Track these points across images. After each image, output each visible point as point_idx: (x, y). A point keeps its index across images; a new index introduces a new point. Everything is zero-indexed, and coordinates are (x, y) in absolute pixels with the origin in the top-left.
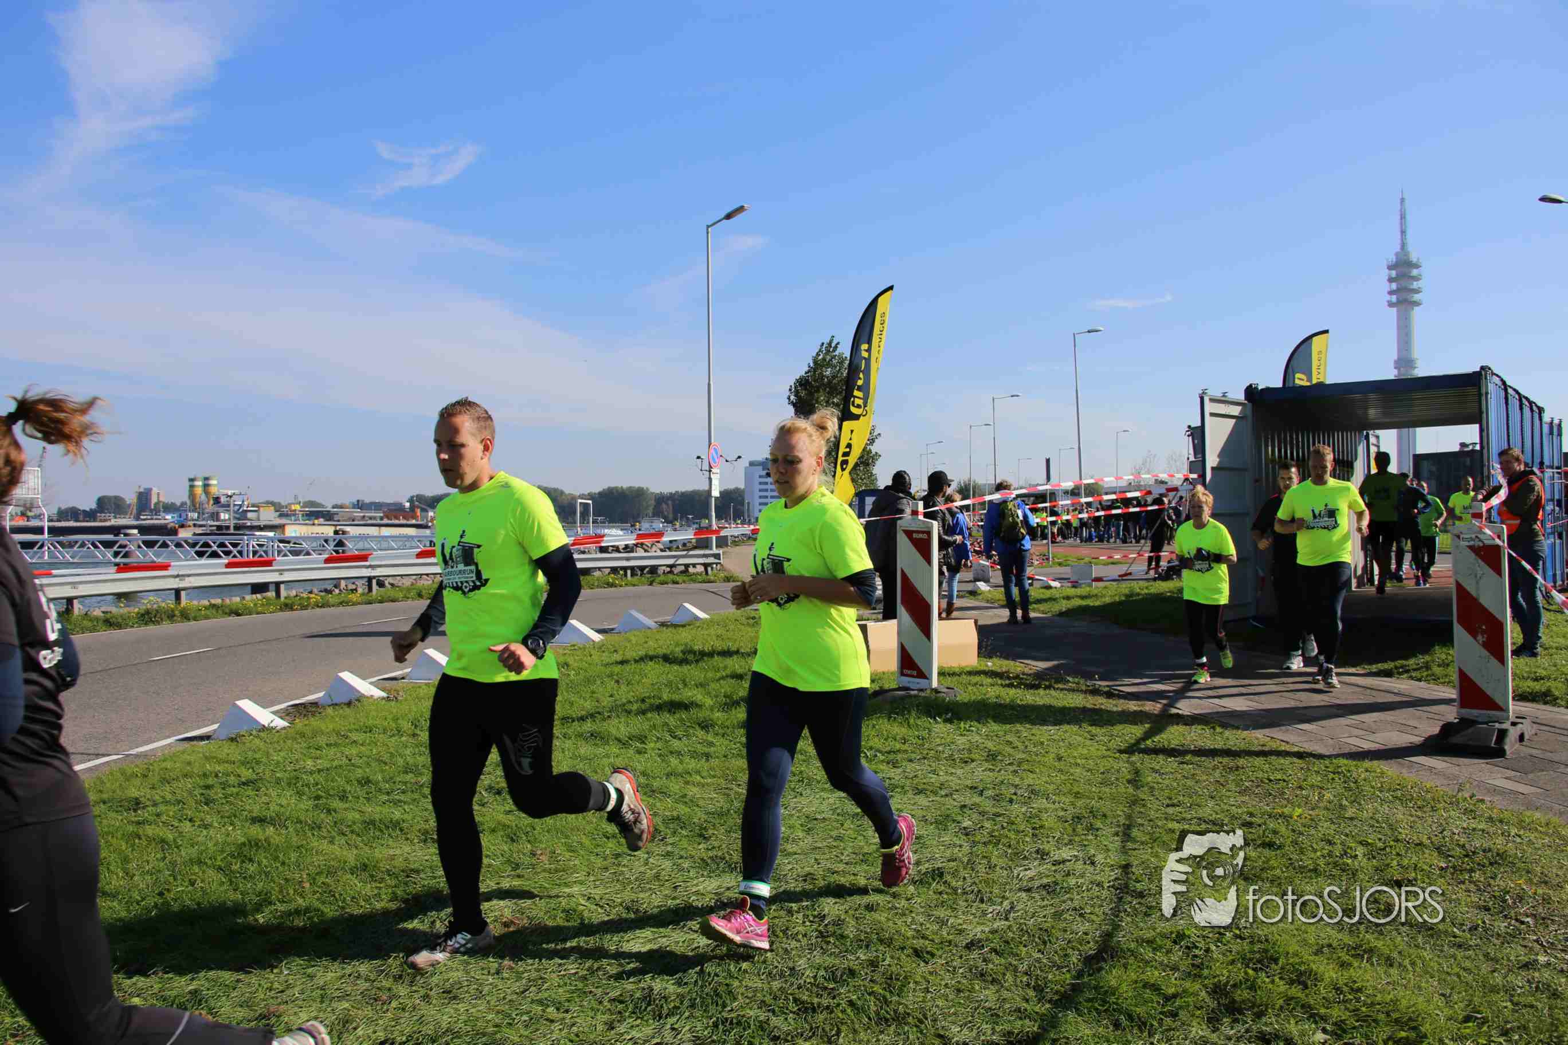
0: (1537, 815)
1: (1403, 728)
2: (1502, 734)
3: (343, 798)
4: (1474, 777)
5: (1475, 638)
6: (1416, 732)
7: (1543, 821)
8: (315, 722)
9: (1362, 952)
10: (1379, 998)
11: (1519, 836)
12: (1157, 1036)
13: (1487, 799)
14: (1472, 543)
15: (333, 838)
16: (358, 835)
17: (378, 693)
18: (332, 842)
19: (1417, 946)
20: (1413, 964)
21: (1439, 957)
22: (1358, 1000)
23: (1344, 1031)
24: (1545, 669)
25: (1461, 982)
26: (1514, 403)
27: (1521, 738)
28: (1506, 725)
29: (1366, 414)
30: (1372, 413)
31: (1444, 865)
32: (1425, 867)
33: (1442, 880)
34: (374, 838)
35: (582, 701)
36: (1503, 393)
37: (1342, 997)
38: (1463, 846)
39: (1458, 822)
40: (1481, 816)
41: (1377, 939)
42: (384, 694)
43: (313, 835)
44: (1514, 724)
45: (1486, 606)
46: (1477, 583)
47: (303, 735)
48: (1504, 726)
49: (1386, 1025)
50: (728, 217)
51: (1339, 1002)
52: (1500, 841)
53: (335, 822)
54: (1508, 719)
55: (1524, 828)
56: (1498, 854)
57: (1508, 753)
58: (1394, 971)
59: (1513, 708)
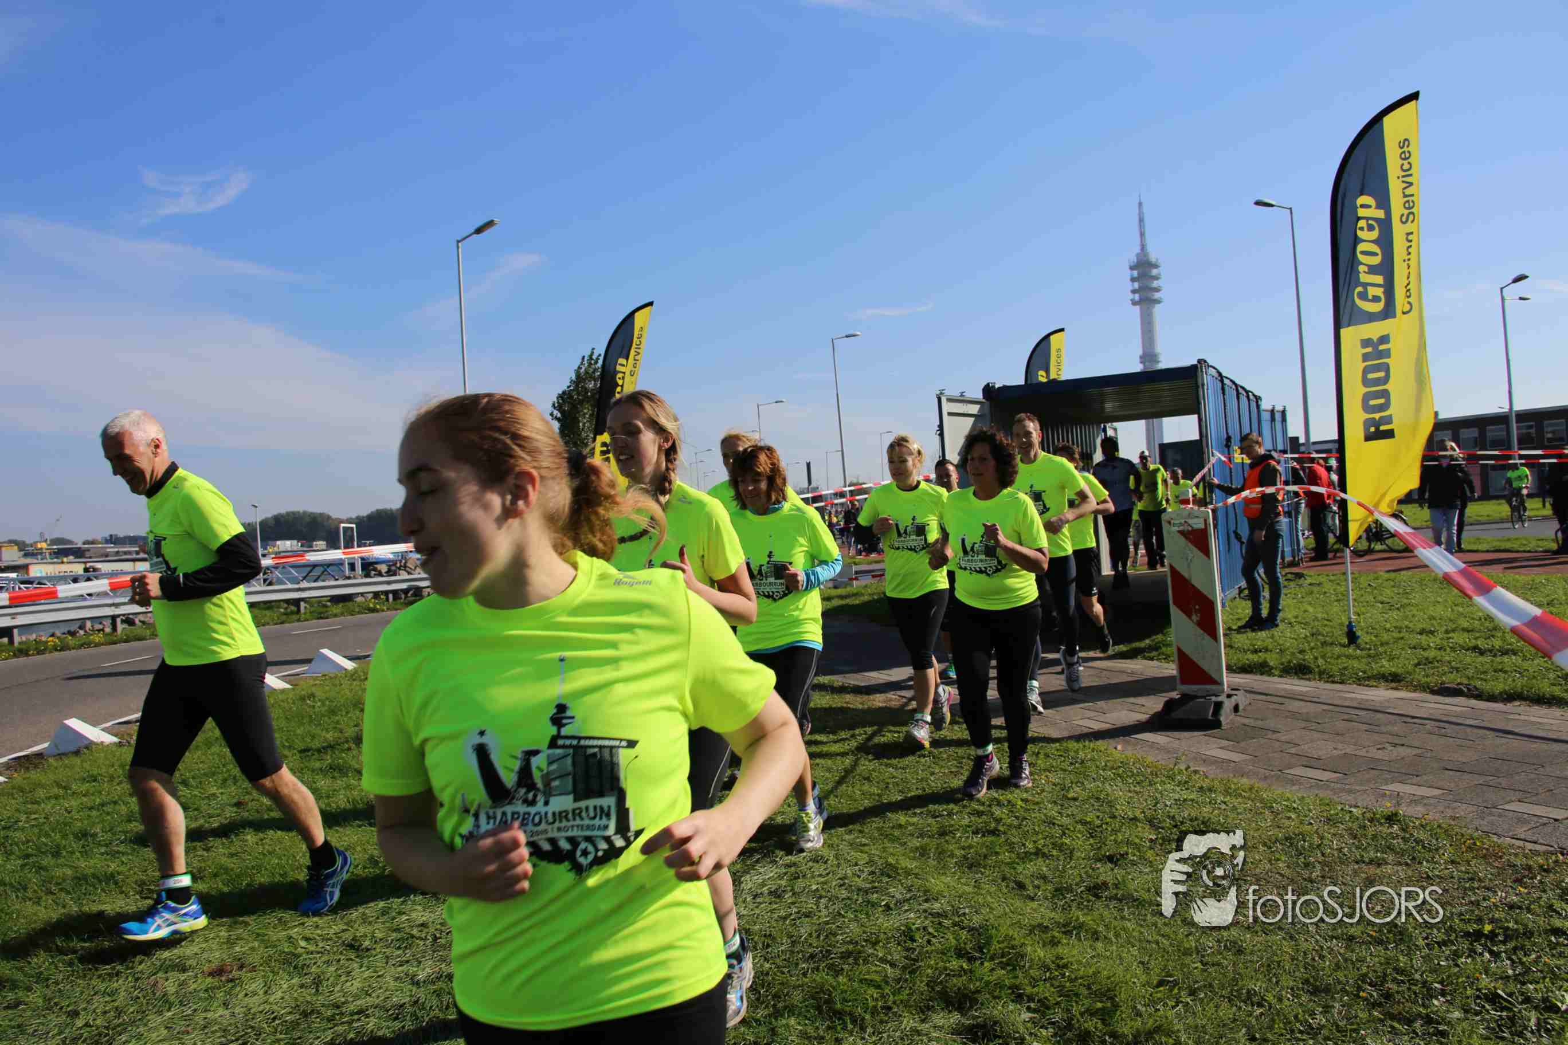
0: (1244, 781)
1: (1132, 707)
2: (1219, 706)
3: (56, 854)
4: (1192, 749)
5: (1189, 616)
6: (1143, 710)
7: (1247, 787)
8: (35, 775)
9: (1069, 929)
10: (1081, 973)
11: (1225, 803)
12: (869, 1030)
13: (1202, 769)
14: (1181, 528)
15: (40, 898)
16: (68, 893)
17: (109, 739)
18: (38, 903)
19: (1123, 918)
20: (1117, 935)
21: (1141, 926)
22: (1063, 975)
23: (1048, 1008)
24: (1263, 641)
25: (1159, 948)
26: (1231, 393)
27: (1236, 709)
28: (1222, 698)
29: (1103, 409)
30: (1109, 406)
31: (1154, 837)
32: (1137, 841)
33: (1152, 852)
34: (85, 894)
35: (324, 734)
36: (1219, 385)
37: (1048, 974)
38: (1173, 817)
39: (1171, 793)
40: (1194, 786)
41: (1087, 914)
42: (115, 739)
43: (17, 897)
44: (1229, 696)
45: (1199, 587)
46: (1189, 566)
47: (21, 790)
48: (1220, 699)
49: (1086, 998)
50: (479, 231)
51: (1045, 980)
52: (1206, 809)
53: (44, 881)
54: (1223, 691)
55: (1230, 794)
56: (1203, 823)
57: (1223, 723)
58: (1099, 945)
59: (1227, 679)
